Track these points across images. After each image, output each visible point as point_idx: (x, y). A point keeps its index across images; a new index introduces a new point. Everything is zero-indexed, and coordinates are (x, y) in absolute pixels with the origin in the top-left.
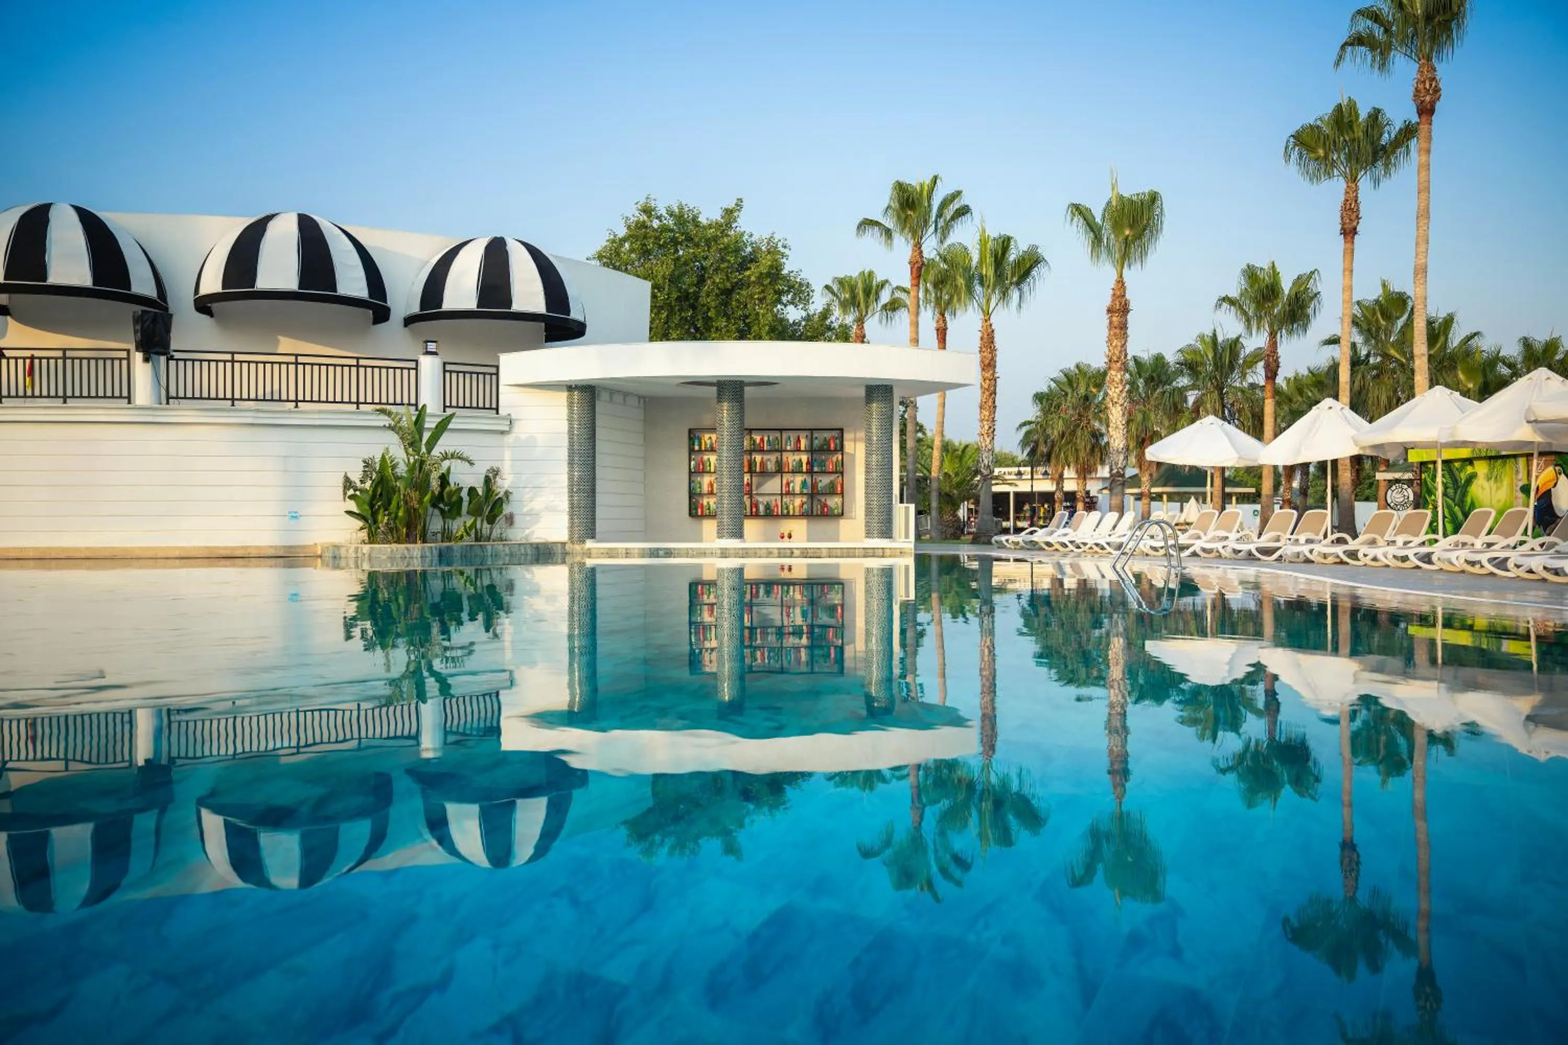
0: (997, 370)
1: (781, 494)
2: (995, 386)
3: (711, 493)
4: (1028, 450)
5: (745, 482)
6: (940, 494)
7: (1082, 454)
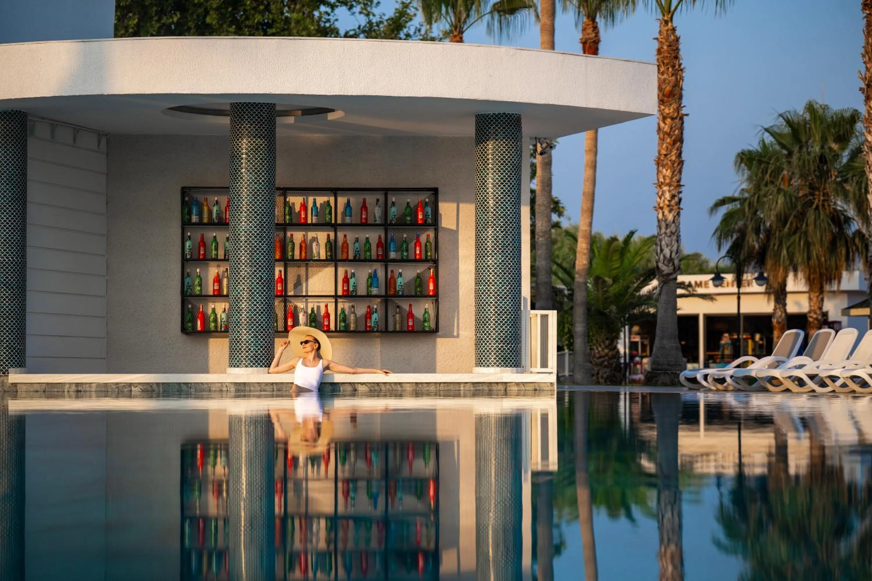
0: (684, 102)
1: (336, 297)
2: (681, 129)
3: (218, 295)
4: (727, 246)
5: (277, 276)
6: (589, 310)
7: (817, 250)
